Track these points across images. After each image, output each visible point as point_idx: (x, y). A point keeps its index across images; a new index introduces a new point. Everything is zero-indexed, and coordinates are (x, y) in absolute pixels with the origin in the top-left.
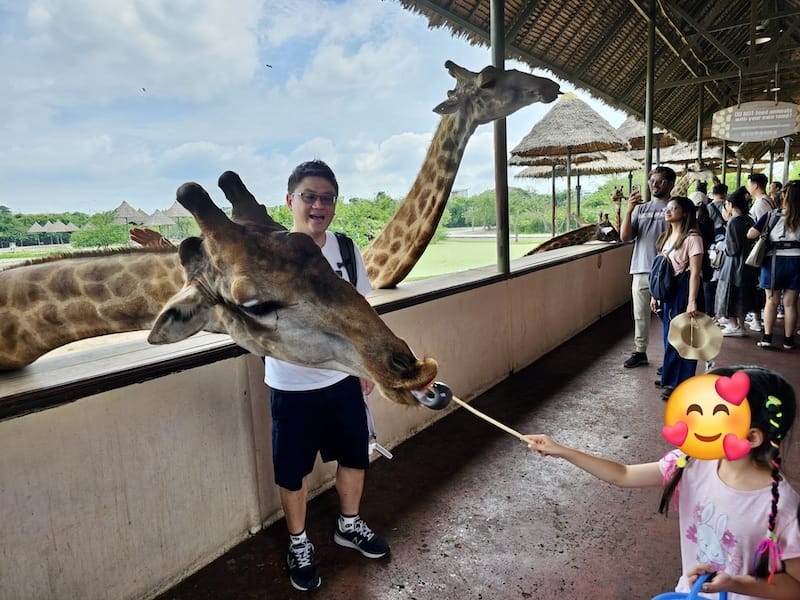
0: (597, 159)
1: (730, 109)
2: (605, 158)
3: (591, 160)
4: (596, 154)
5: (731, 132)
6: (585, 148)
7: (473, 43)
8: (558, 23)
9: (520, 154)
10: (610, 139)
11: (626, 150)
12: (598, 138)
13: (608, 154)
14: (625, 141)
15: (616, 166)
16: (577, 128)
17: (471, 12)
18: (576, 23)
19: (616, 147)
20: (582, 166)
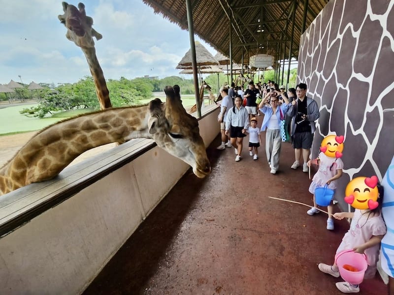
0: (208, 68)
1: (255, 56)
2: (211, 68)
3: (206, 68)
4: (208, 66)
5: (255, 64)
6: (204, 64)
7: (171, 21)
8: (200, 16)
9: (182, 65)
10: (213, 61)
11: (218, 65)
12: (209, 60)
13: (211, 66)
14: (218, 62)
15: (214, 71)
16: (202, 56)
17: (170, 8)
18: (206, 17)
19: (215, 64)
20: (203, 70)
